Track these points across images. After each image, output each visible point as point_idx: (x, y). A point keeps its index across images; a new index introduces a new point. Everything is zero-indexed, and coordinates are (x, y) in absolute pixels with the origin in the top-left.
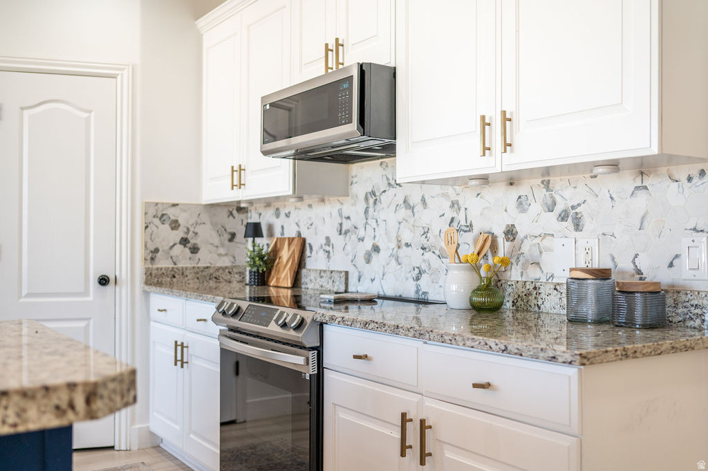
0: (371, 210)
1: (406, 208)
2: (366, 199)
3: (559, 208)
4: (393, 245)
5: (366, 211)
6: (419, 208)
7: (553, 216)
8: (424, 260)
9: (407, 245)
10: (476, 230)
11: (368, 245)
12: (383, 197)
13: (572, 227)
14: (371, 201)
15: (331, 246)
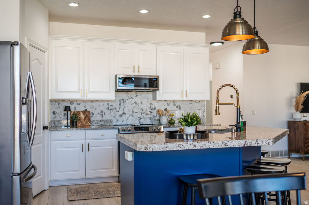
0: (122, 104)
1: (135, 104)
2: (120, 101)
3: (176, 105)
4: (131, 112)
5: (120, 104)
6: (140, 104)
7: (175, 107)
8: (142, 116)
9: (136, 112)
10: (157, 109)
11: (121, 112)
12: (127, 101)
13: (179, 109)
14: (122, 102)
15: (104, 113)
